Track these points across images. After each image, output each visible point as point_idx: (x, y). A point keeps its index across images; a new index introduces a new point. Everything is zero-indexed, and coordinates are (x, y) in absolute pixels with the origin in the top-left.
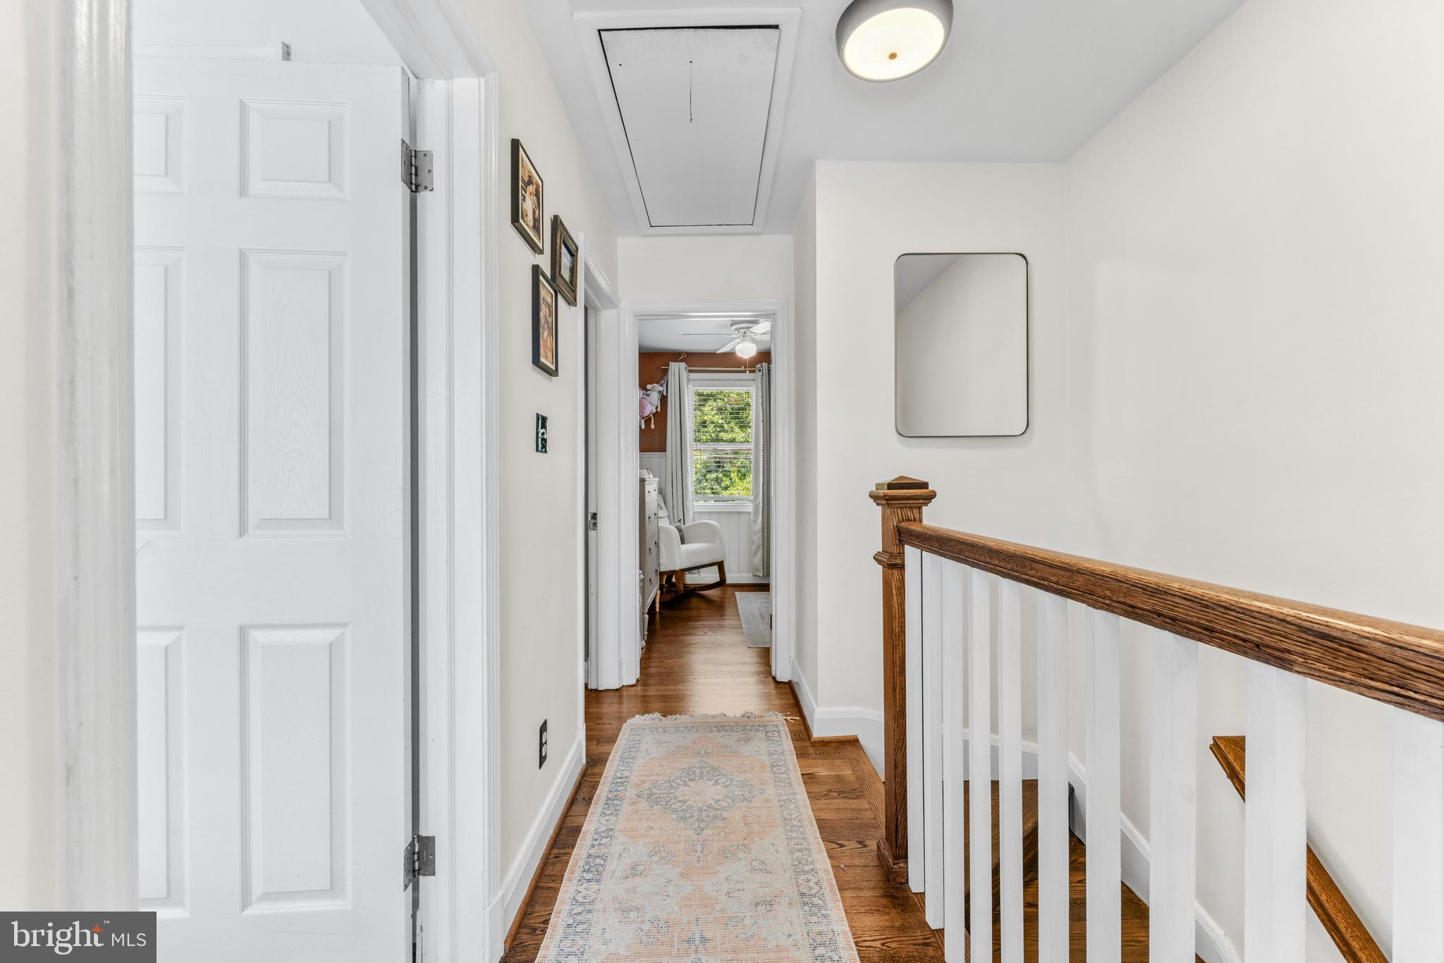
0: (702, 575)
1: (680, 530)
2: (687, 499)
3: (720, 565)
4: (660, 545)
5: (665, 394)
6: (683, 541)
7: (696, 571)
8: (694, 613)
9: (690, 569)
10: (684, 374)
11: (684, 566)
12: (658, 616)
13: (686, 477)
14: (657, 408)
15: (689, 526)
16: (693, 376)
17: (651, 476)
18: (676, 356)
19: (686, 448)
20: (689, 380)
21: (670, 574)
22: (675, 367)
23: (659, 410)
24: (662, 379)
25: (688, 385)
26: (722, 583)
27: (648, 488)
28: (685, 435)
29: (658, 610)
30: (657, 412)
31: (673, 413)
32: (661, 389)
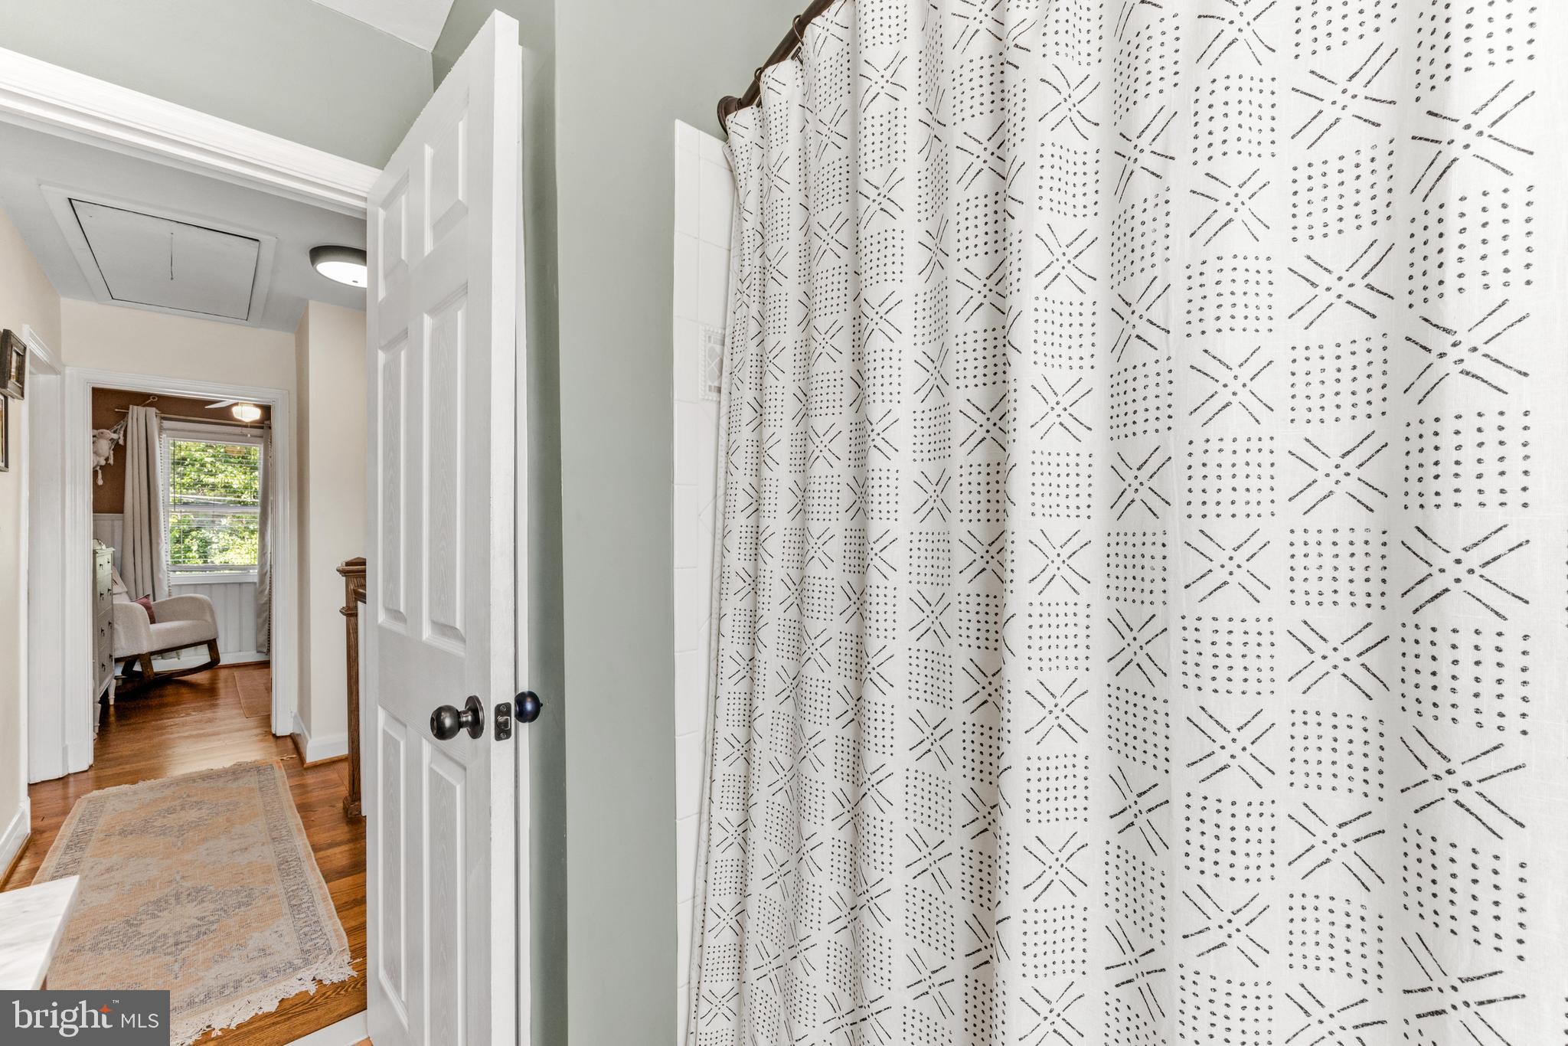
0: (182, 659)
1: (148, 608)
2: (159, 570)
3: (212, 645)
4: (116, 626)
5: (121, 442)
6: (153, 621)
7: (174, 654)
8: (171, 699)
9: (162, 653)
10: (154, 422)
11: (155, 648)
12: (112, 709)
13: (158, 544)
14: (107, 459)
15: (163, 603)
16: (167, 424)
17: (104, 547)
18: (143, 399)
19: (157, 510)
20: (161, 429)
21: (129, 661)
22: (136, 412)
23: (111, 461)
24: (117, 423)
25: (160, 435)
26: (213, 664)
27: (99, 561)
28: (156, 495)
29: (112, 702)
30: (107, 464)
31: (136, 466)
32: (115, 436)
